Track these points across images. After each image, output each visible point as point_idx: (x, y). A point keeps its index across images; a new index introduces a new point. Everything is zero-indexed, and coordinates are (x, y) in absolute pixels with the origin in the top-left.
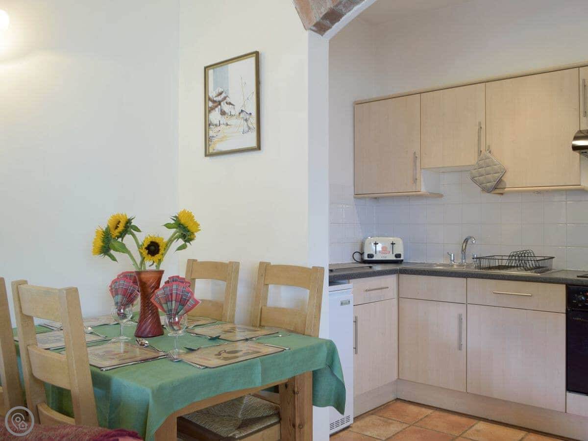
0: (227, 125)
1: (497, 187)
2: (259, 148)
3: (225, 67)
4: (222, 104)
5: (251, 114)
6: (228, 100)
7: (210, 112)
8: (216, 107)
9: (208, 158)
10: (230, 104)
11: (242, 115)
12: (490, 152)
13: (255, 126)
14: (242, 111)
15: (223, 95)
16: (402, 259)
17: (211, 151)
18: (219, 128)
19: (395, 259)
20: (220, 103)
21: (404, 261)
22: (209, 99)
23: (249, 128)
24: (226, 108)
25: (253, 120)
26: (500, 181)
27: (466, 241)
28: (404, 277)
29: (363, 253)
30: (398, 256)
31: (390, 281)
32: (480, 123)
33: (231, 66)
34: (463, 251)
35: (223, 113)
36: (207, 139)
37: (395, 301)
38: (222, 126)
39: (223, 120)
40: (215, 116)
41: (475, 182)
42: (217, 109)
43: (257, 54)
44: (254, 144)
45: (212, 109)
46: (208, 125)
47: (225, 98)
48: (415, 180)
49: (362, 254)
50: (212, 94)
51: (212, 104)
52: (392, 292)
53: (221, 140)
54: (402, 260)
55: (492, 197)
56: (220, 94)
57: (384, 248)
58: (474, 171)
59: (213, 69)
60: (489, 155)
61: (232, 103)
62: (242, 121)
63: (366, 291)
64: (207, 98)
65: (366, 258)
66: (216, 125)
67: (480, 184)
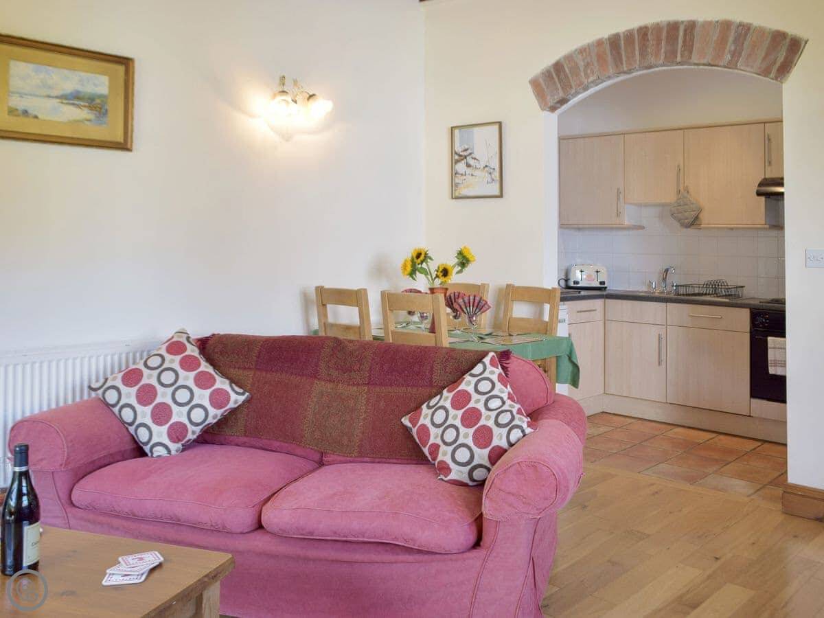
0: (472, 175)
1: (694, 222)
2: (501, 196)
3: (470, 129)
4: (468, 158)
5: (494, 169)
6: (473, 156)
7: (456, 163)
8: (462, 160)
9: (454, 200)
10: (475, 159)
11: (486, 169)
12: (688, 192)
13: (498, 178)
14: (486, 166)
15: (469, 152)
16: (605, 286)
17: (457, 194)
18: (464, 177)
19: (599, 286)
20: (466, 157)
21: (608, 288)
22: (456, 153)
23: (493, 180)
24: (472, 162)
25: (497, 174)
26: (697, 218)
27: (667, 271)
28: (609, 301)
29: (569, 280)
30: (602, 283)
31: (598, 304)
32: (679, 166)
33: (476, 129)
34: (664, 279)
35: (468, 166)
36: (454, 186)
37: (601, 323)
38: (467, 176)
39: (469, 171)
40: (461, 167)
41: (675, 218)
42: (463, 162)
43: (500, 124)
44: (497, 193)
45: (457, 161)
46: (454, 174)
47: (470, 154)
48: (618, 214)
49: (567, 280)
50: (458, 148)
51: (458, 157)
52: (599, 315)
53: (467, 187)
54: (606, 288)
55: (691, 231)
56: (466, 150)
57: (589, 276)
58: (673, 209)
59: (460, 130)
60: (686, 194)
61: (477, 158)
62: (487, 174)
63: (578, 312)
64: (453, 153)
65: (572, 284)
66: (462, 175)
67: (679, 220)
